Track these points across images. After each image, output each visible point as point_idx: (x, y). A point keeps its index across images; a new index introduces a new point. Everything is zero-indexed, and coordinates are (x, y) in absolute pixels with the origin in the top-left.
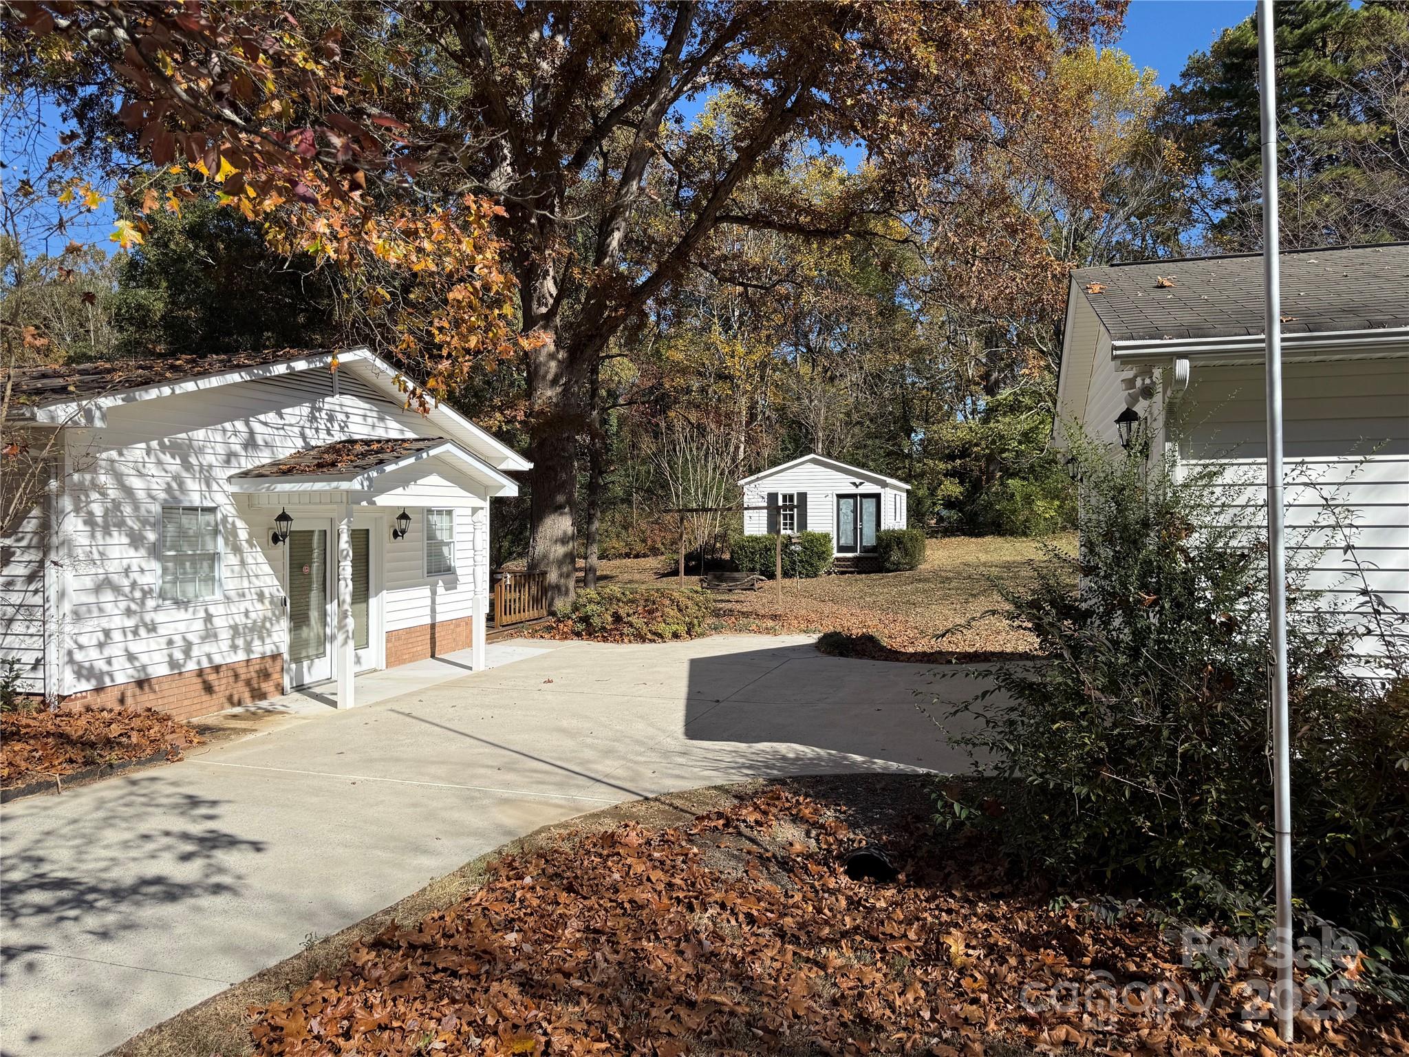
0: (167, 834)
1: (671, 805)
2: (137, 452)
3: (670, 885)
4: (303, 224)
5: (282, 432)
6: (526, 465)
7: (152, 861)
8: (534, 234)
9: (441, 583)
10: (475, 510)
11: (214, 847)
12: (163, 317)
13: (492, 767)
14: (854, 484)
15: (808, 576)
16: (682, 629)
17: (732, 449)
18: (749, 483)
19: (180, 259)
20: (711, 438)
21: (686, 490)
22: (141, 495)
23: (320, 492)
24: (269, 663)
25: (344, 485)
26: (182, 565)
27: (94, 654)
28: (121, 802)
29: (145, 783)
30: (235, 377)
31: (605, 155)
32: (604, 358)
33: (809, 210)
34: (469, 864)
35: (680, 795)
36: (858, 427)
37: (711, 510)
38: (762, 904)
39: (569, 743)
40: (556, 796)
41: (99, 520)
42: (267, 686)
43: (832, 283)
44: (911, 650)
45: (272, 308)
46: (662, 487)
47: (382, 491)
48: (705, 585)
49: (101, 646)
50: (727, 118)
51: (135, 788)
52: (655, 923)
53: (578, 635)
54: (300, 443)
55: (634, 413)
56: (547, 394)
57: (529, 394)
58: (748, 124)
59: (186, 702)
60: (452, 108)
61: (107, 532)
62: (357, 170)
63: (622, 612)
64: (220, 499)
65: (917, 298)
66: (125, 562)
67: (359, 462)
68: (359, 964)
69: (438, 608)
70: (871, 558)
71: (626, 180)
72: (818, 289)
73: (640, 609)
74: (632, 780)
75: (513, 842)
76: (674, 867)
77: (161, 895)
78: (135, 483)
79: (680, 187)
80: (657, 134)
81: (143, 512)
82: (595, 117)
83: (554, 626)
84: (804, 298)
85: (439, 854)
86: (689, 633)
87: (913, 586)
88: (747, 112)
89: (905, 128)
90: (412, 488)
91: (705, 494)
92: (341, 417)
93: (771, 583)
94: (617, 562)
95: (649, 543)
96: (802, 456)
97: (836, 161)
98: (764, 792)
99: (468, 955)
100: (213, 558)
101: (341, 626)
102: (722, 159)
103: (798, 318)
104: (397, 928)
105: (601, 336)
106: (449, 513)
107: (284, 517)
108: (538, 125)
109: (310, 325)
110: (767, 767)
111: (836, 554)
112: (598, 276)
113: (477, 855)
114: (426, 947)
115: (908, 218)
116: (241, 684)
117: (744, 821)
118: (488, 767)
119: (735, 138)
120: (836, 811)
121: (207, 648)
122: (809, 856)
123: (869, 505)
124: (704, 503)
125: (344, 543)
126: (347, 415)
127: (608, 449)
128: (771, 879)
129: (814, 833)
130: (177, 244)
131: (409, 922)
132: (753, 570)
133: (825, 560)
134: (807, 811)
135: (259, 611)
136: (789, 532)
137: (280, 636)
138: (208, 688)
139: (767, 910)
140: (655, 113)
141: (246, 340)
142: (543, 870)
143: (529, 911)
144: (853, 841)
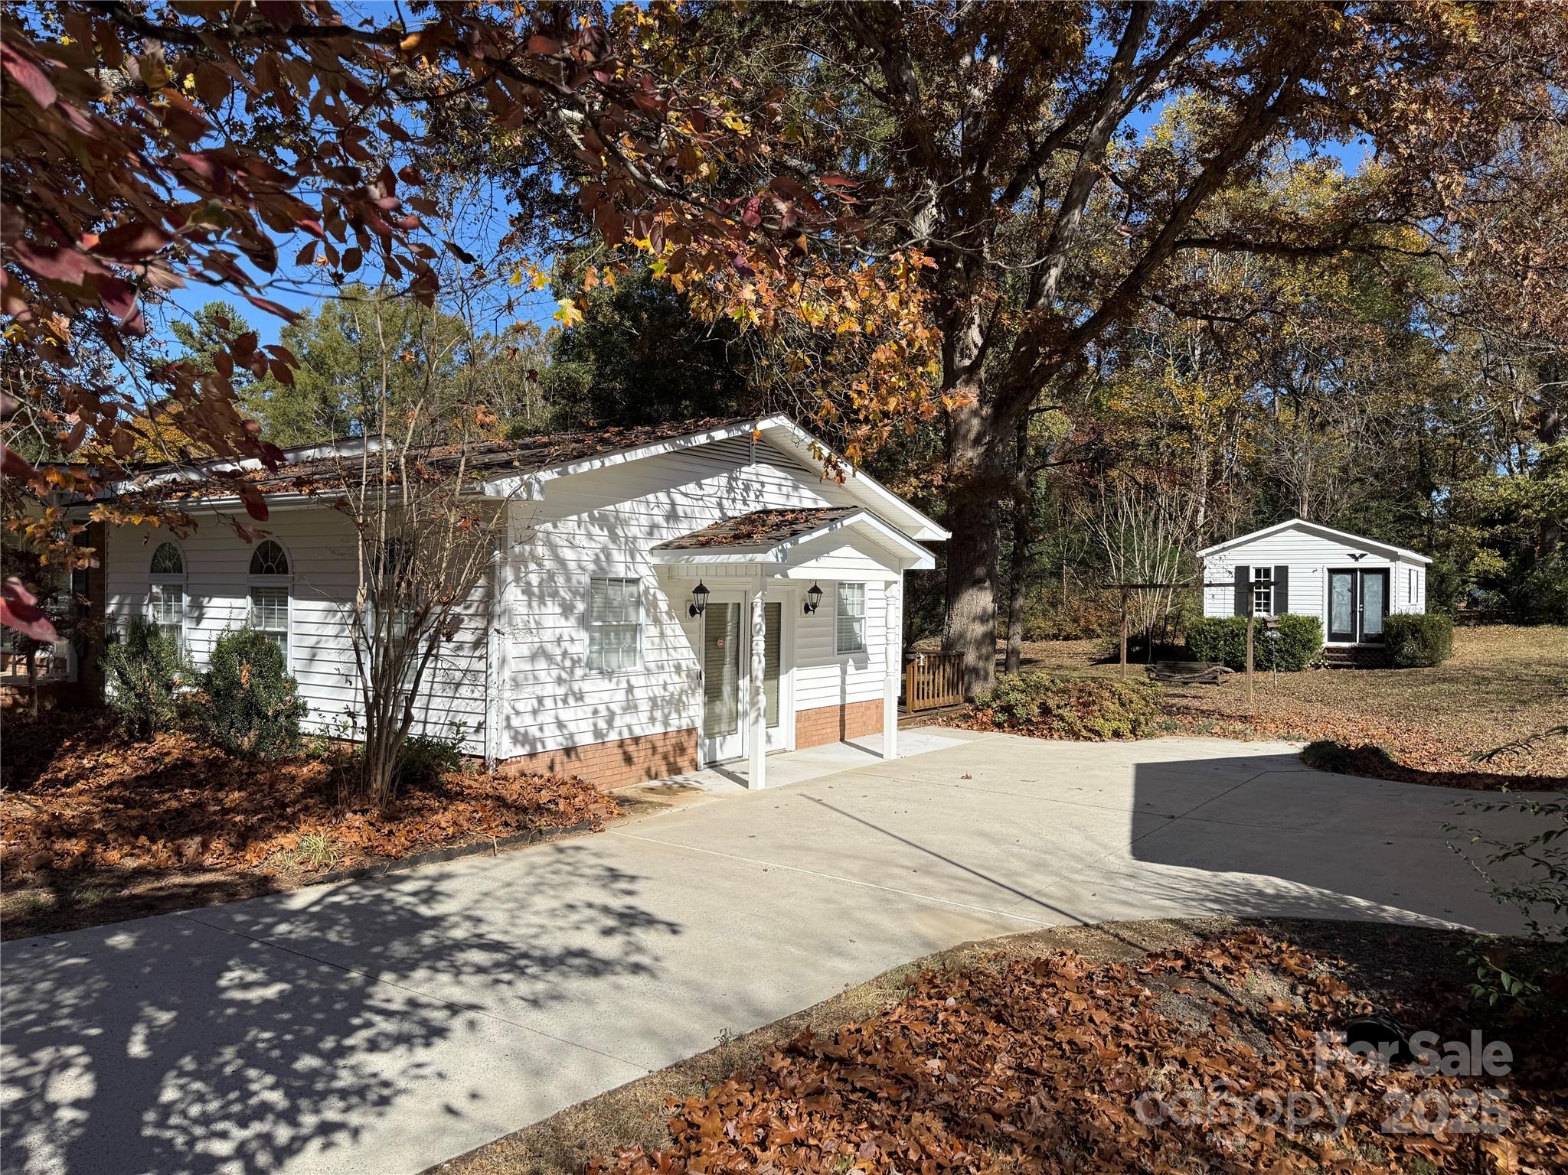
0: (590, 906)
1: (1116, 936)
2: (570, 524)
3: (1117, 1031)
4: (730, 291)
5: (701, 503)
6: (943, 535)
7: (577, 933)
8: (960, 280)
9: (851, 662)
10: (888, 584)
11: (633, 925)
12: (591, 390)
13: (907, 868)
14: (1353, 556)
15: (1287, 669)
16: (1125, 727)
17: (1189, 514)
18: (1213, 554)
19: (607, 332)
20: (1163, 500)
21: (1129, 563)
22: (572, 565)
23: (736, 565)
24: (684, 737)
25: (759, 557)
26: (608, 634)
27: (528, 720)
28: (550, 869)
29: (571, 852)
30: (659, 449)
31: (1042, 184)
32: (1033, 412)
33: (1297, 225)
34: (885, 974)
35: (1127, 925)
36: (1358, 484)
37: (1161, 586)
38: (1233, 1067)
39: (993, 851)
40: (980, 909)
41: (536, 590)
42: (683, 762)
43: (1323, 308)
44: (1432, 769)
45: (691, 377)
46: (1099, 558)
47: (796, 563)
48: (1153, 675)
49: (535, 712)
50: (1189, 128)
51: (561, 856)
52: (1099, 1071)
53: (999, 726)
54: (717, 514)
55: (1069, 473)
56: (969, 455)
57: (947, 456)
58: (1217, 131)
59: (608, 773)
60: (875, 151)
61: (542, 602)
62: (799, 234)
63: (1051, 704)
64: (643, 570)
65: (1442, 321)
66: (558, 631)
67: (774, 534)
68: (774, 1069)
69: (848, 689)
70: (1375, 650)
71: (1066, 208)
72: (1305, 318)
73: (1073, 701)
74: (1069, 901)
75: (932, 956)
76: (1121, 1009)
77: (585, 969)
78: (568, 554)
79: (1130, 211)
80: (1104, 155)
81: (574, 581)
82: (1032, 144)
83: (972, 715)
84: (1287, 329)
85: (854, 958)
86: (1133, 731)
87: (1435, 687)
88: (1214, 118)
89: (1429, 115)
90: (824, 561)
91: (1153, 567)
92: (757, 486)
93: (1239, 676)
94: (1043, 644)
95: (1082, 622)
96: (1281, 521)
97: (1330, 163)
98: (1234, 933)
99: (887, 1077)
100: (636, 629)
101: (754, 703)
102: (1182, 175)
103: (1276, 355)
104: (812, 1035)
105: (1032, 387)
106: (861, 586)
107: (701, 589)
108: (968, 158)
109: (726, 391)
110: (1238, 902)
111: (1327, 643)
112: (1030, 320)
113: (894, 966)
114: (842, 1061)
115: (1430, 225)
116: (658, 757)
117: (1209, 965)
118: (903, 867)
119: (1200, 149)
120: (1331, 965)
121: (629, 719)
122: (1295, 1017)
123: (1373, 584)
124: (1152, 578)
125: (758, 618)
126: (763, 484)
127: (1034, 513)
128: (1245, 1039)
129: (1301, 989)
130: (605, 316)
131: (824, 1031)
132: (1215, 660)
133: (1311, 649)
134: (1292, 962)
135: (677, 683)
136: (1263, 614)
137: (695, 711)
138: (628, 759)
139: (1239, 1076)
140: (1102, 131)
141: (666, 409)
142: (968, 992)
143: (953, 1037)
144: (1355, 1006)
